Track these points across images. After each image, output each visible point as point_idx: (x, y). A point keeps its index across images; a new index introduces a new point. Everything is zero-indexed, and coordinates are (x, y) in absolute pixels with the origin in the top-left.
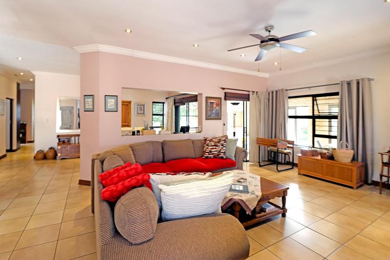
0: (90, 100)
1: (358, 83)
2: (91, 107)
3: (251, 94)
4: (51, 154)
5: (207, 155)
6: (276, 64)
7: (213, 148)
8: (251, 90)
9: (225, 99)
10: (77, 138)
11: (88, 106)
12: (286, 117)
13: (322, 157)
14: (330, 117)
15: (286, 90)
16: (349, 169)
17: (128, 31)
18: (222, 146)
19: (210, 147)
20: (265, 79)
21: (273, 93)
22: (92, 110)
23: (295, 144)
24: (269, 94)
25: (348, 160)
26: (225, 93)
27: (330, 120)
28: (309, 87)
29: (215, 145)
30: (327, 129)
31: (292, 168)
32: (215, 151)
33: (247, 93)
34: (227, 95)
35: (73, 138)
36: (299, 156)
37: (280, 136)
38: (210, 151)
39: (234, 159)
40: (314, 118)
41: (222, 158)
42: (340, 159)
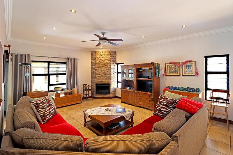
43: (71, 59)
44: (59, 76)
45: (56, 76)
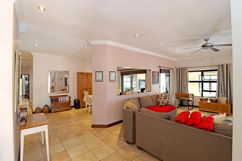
0: (100, 74)
1: (227, 66)
2: (101, 78)
3: (170, 69)
4: (46, 110)
5: (161, 104)
6: (187, 54)
7: (164, 100)
8: (171, 68)
9: (160, 73)
10: (64, 97)
11: (99, 78)
12: (188, 82)
13: (211, 102)
14: (210, 82)
15: (188, 68)
16: (226, 107)
17: (137, 35)
18: (168, 98)
19: (162, 100)
20: (175, 61)
21: (179, 69)
22: (102, 80)
23: (194, 95)
24: (177, 70)
25: (225, 102)
26: (160, 69)
27: (210, 83)
28: (201, 67)
29: (165, 99)
30: (208, 87)
31: (193, 108)
32: (165, 102)
33: (168, 69)
34: (161, 70)
35: (59, 98)
36: (199, 102)
37: (185, 92)
38: (163, 102)
39: (174, 105)
40: (202, 82)
41: (170, 105)
42: (221, 102)
43: (222, 66)
44: (212, 83)
45: (208, 83)
